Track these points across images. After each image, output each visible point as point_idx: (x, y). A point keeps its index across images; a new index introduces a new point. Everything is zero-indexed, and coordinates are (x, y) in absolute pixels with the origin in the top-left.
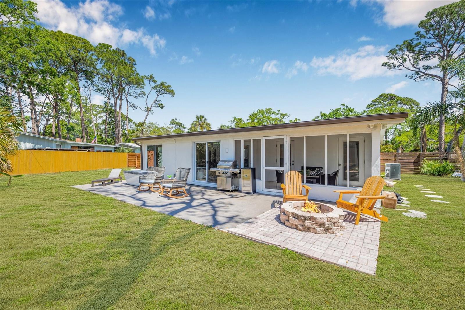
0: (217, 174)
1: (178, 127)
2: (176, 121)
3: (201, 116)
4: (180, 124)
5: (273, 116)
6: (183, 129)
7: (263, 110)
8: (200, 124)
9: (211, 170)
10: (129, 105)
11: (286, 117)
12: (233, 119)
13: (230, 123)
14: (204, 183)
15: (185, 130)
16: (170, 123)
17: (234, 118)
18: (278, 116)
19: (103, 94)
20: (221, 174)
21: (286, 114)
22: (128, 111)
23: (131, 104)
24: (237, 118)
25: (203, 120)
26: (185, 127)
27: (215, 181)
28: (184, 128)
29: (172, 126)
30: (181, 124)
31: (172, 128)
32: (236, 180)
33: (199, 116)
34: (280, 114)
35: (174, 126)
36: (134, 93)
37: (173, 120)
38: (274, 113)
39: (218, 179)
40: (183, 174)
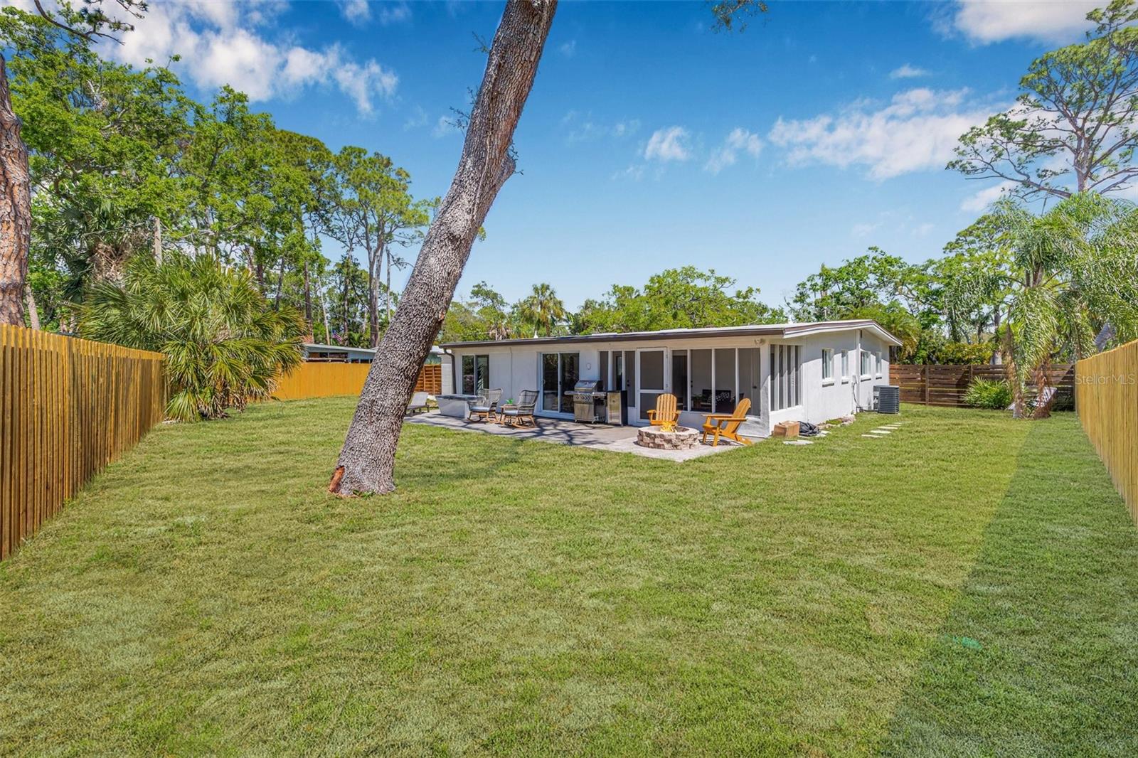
0: (575, 400)
1: (489, 301)
2: (485, 288)
3: (543, 286)
4: (494, 296)
5: (700, 283)
6: (501, 308)
7: (676, 271)
8: (541, 303)
9: (566, 393)
10: (392, 262)
11: (727, 284)
12: (611, 289)
13: (606, 296)
14: (557, 414)
15: (504, 308)
16: (472, 293)
17: (615, 286)
18: (710, 284)
19: (339, 239)
20: (580, 399)
21: (727, 278)
22: (389, 273)
23: (395, 258)
24: (620, 286)
25: (548, 293)
26: (505, 301)
27: (572, 411)
28: (502, 303)
29: (475, 300)
30: (496, 295)
31: (477, 303)
32: (600, 409)
33: (539, 286)
34: (713, 279)
35: (479, 300)
36: (402, 235)
37: (478, 286)
38: (701, 276)
39: (577, 407)
40: (528, 399)
